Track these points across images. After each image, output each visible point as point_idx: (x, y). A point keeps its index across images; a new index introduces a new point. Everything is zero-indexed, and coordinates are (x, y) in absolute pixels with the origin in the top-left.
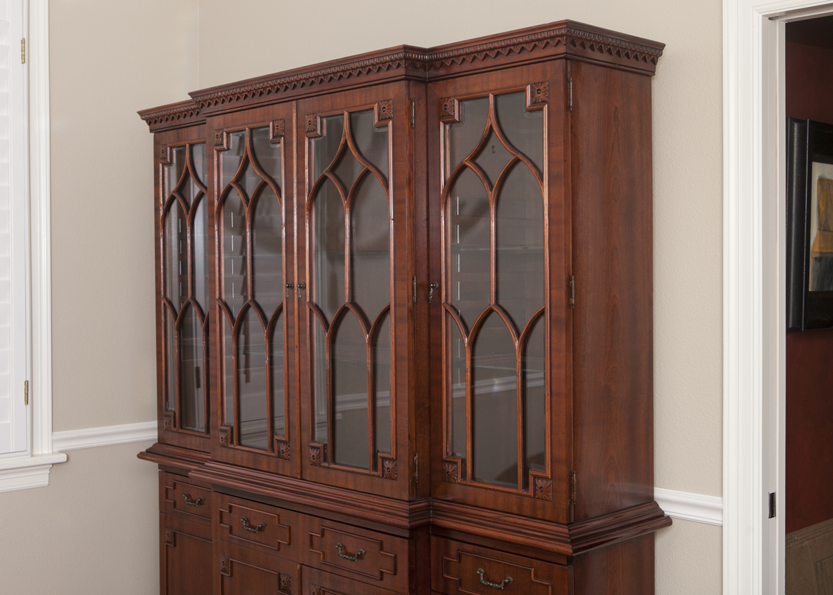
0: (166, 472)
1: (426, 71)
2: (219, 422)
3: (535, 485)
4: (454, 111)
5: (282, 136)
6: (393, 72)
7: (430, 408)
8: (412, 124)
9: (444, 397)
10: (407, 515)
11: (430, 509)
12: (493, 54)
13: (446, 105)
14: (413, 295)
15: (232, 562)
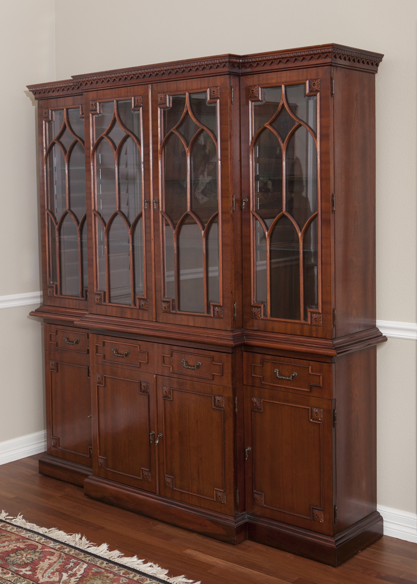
0: (49, 323)
1: (239, 69)
2: (95, 288)
3: (311, 317)
4: (258, 94)
5: (140, 106)
6: (220, 70)
7: (242, 274)
8: (232, 102)
9: (252, 268)
10: (231, 339)
11: (244, 336)
12: (284, 61)
13: (253, 90)
14: (233, 206)
15: (105, 377)
